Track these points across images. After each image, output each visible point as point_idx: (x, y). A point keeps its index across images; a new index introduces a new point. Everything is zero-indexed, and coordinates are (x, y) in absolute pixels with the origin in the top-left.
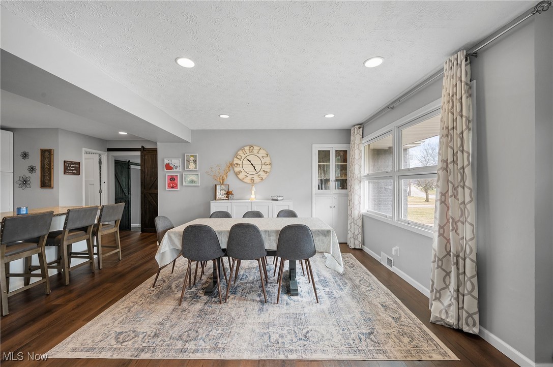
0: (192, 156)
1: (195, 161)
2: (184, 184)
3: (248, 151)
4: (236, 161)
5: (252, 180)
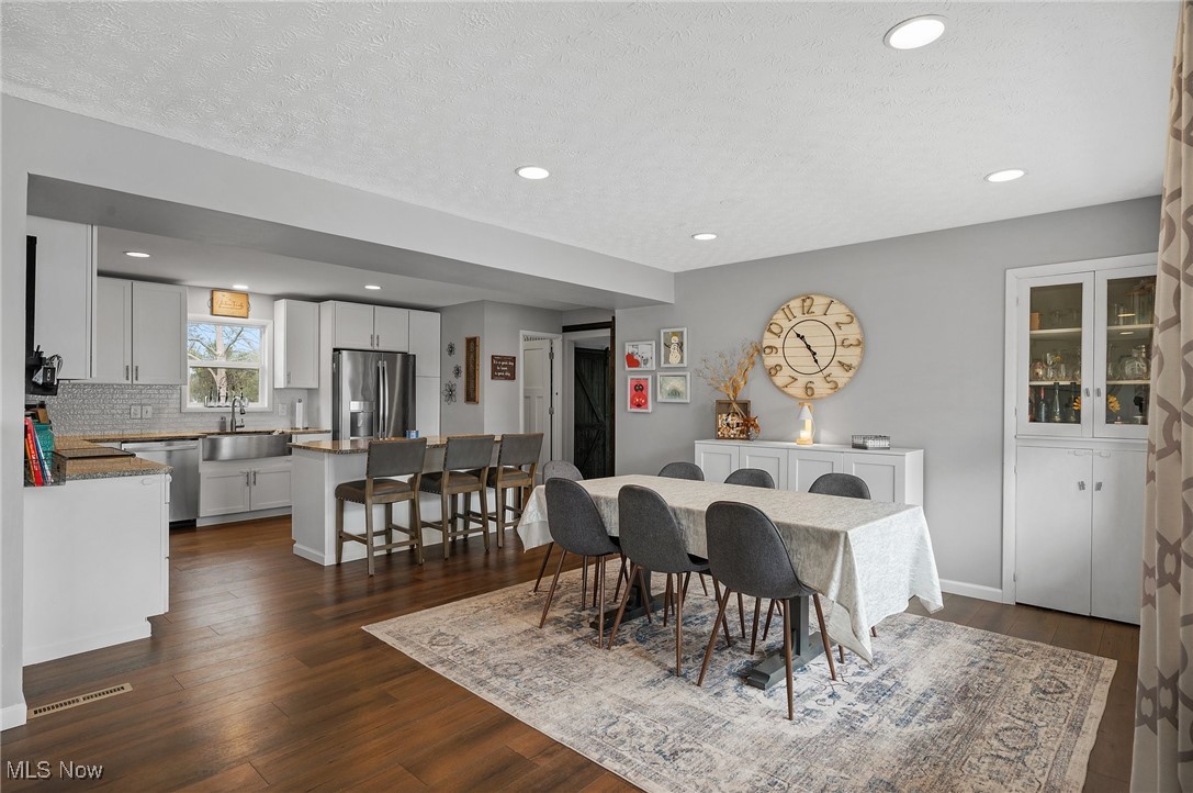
0: (674, 334)
1: (681, 345)
2: (660, 398)
3: (797, 312)
4: (769, 340)
5: (808, 388)
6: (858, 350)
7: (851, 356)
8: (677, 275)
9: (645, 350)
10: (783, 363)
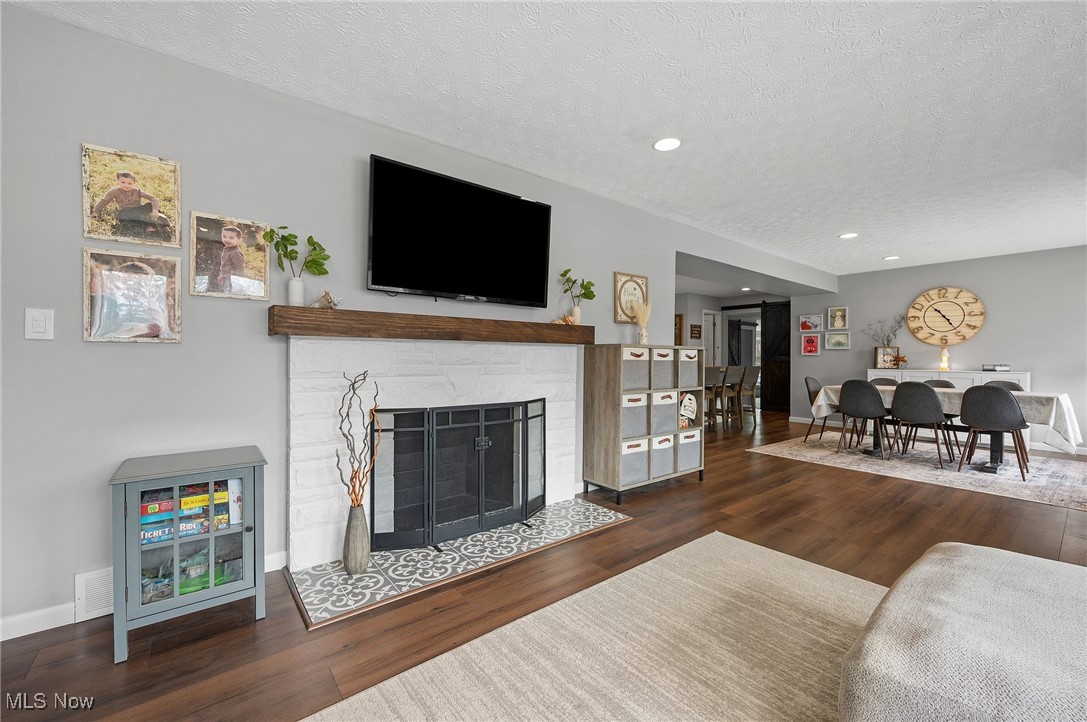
0: (838, 310)
1: (843, 317)
2: (827, 347)
3: (935, 297)
4: (912, 312)
5: (943, 339)
6: (982, 318)
7: (977, 321)
8: (840, 277)
9: (815, 319)
10: (923, 325)
